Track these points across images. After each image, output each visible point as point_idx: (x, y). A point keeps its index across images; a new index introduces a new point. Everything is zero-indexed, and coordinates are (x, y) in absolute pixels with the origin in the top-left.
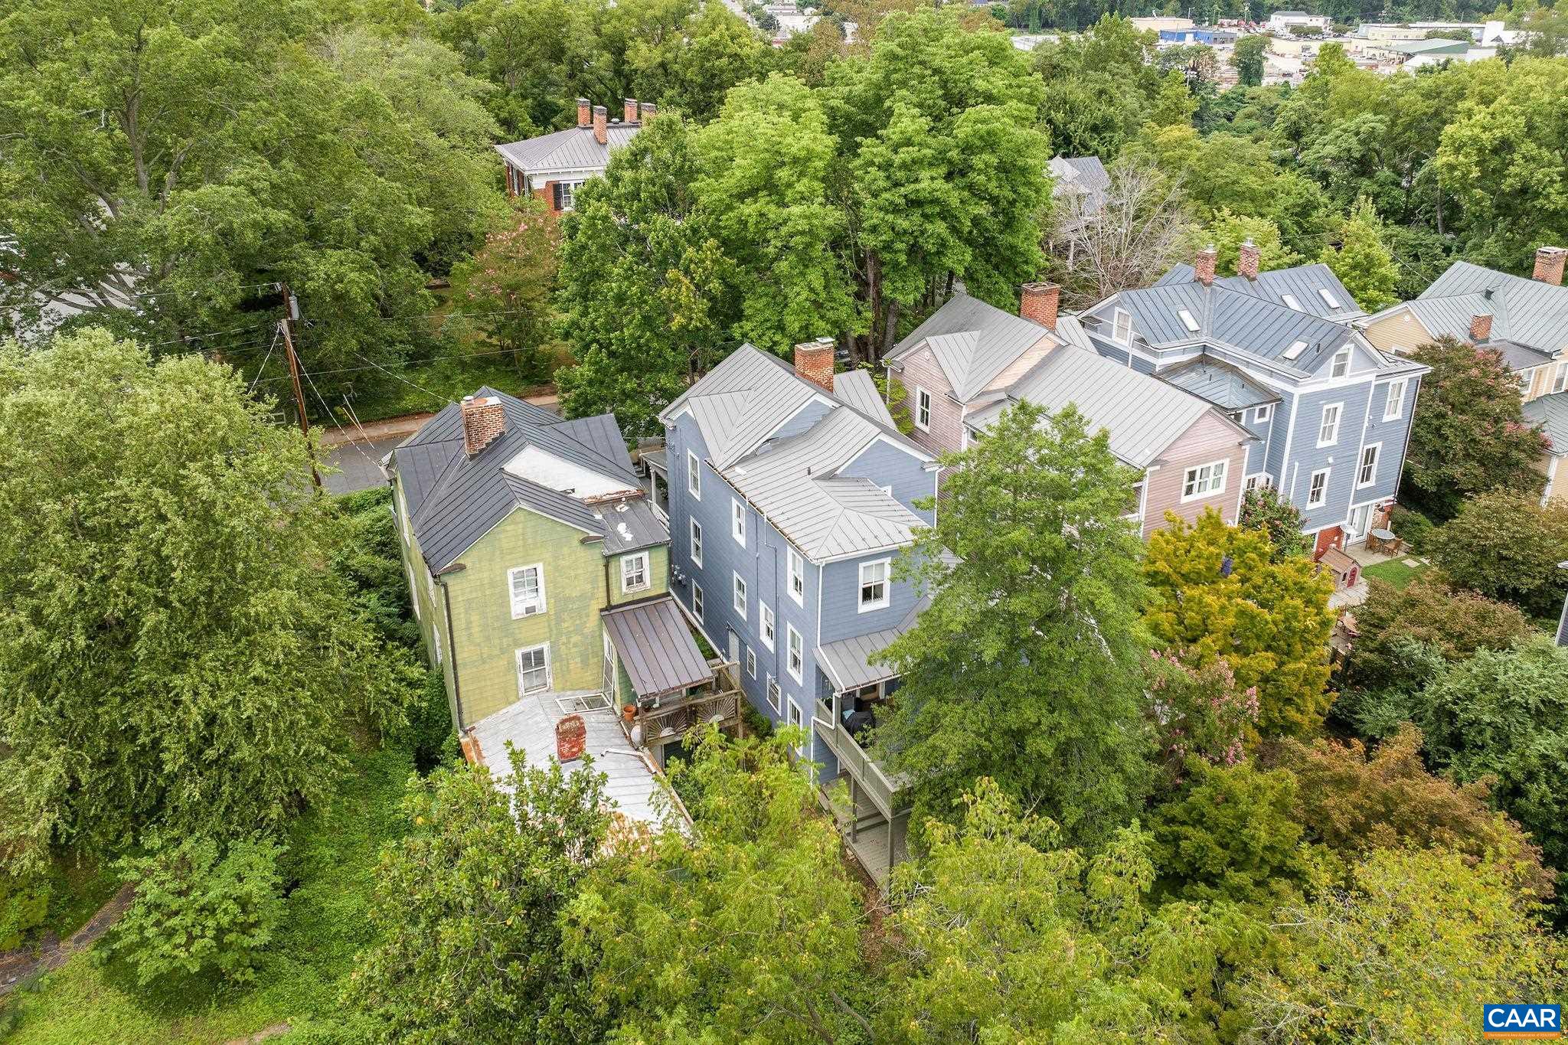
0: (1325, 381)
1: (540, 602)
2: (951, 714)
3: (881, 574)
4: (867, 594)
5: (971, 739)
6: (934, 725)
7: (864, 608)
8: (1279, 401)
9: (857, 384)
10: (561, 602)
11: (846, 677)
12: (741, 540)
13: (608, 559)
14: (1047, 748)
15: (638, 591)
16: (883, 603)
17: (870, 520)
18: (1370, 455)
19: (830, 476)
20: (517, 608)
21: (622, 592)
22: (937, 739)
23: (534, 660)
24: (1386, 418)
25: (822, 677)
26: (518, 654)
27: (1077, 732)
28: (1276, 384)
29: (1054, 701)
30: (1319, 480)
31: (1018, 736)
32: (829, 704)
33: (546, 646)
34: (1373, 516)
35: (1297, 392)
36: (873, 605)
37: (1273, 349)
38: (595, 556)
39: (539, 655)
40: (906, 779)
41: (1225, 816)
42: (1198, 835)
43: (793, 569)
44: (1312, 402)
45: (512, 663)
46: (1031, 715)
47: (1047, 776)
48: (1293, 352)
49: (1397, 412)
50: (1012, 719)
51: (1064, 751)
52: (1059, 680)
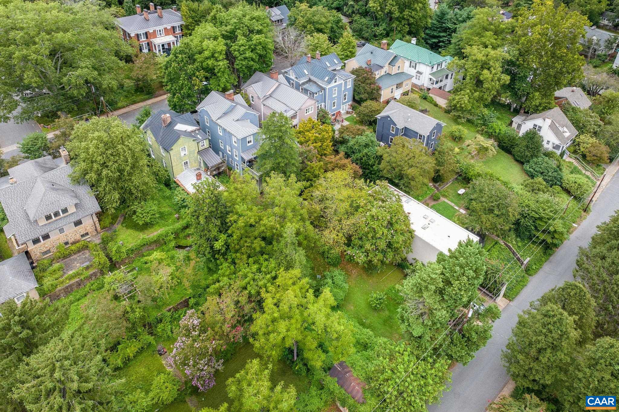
0: (333, 84)
1: (187, 153)
2: (267, 162)
3: (251, 138)
4: (249, 142)
5: (271, 165)
6: (265, 164)
7: (248, 145)
8: (324, 89)
9: (238, 98)
10: (190, 152)
11: (247, 158)
12: (221, 134)
13: (198, 143)
14: (283, 165)
15: (204, 148)
16: (252, 143)
17: (247, 129)
18: (345, 95)
19: (238, 120)
20: (182, 154)
21: (201, 148)
22: (266, 166)
23: (186, 163)
24: (348, 87)
25: (242, 158)
26: (183, 163)
27: (287, 162)
28: (324, 86)
29: (283, 158)
30: (334, 103)
31: (279, 163)
32: (244, 163)
33: (188, 161)
34: (348, 107)
35: (327, 88)
36: (250, 144)
37: (322, 79)
38: (195, 142)
39: (187, 162)
40: (261, 173)
41: (312, 170)
42: (308, 174)
43: (234, 139)
44: (331, 89)
45: (182, 165)
46: (280, 160)
47: (284, 169)
48: (326, 79)
49: (350, 85)
50: (277, 161)
51: (286, 165)
52: (284, 154)
